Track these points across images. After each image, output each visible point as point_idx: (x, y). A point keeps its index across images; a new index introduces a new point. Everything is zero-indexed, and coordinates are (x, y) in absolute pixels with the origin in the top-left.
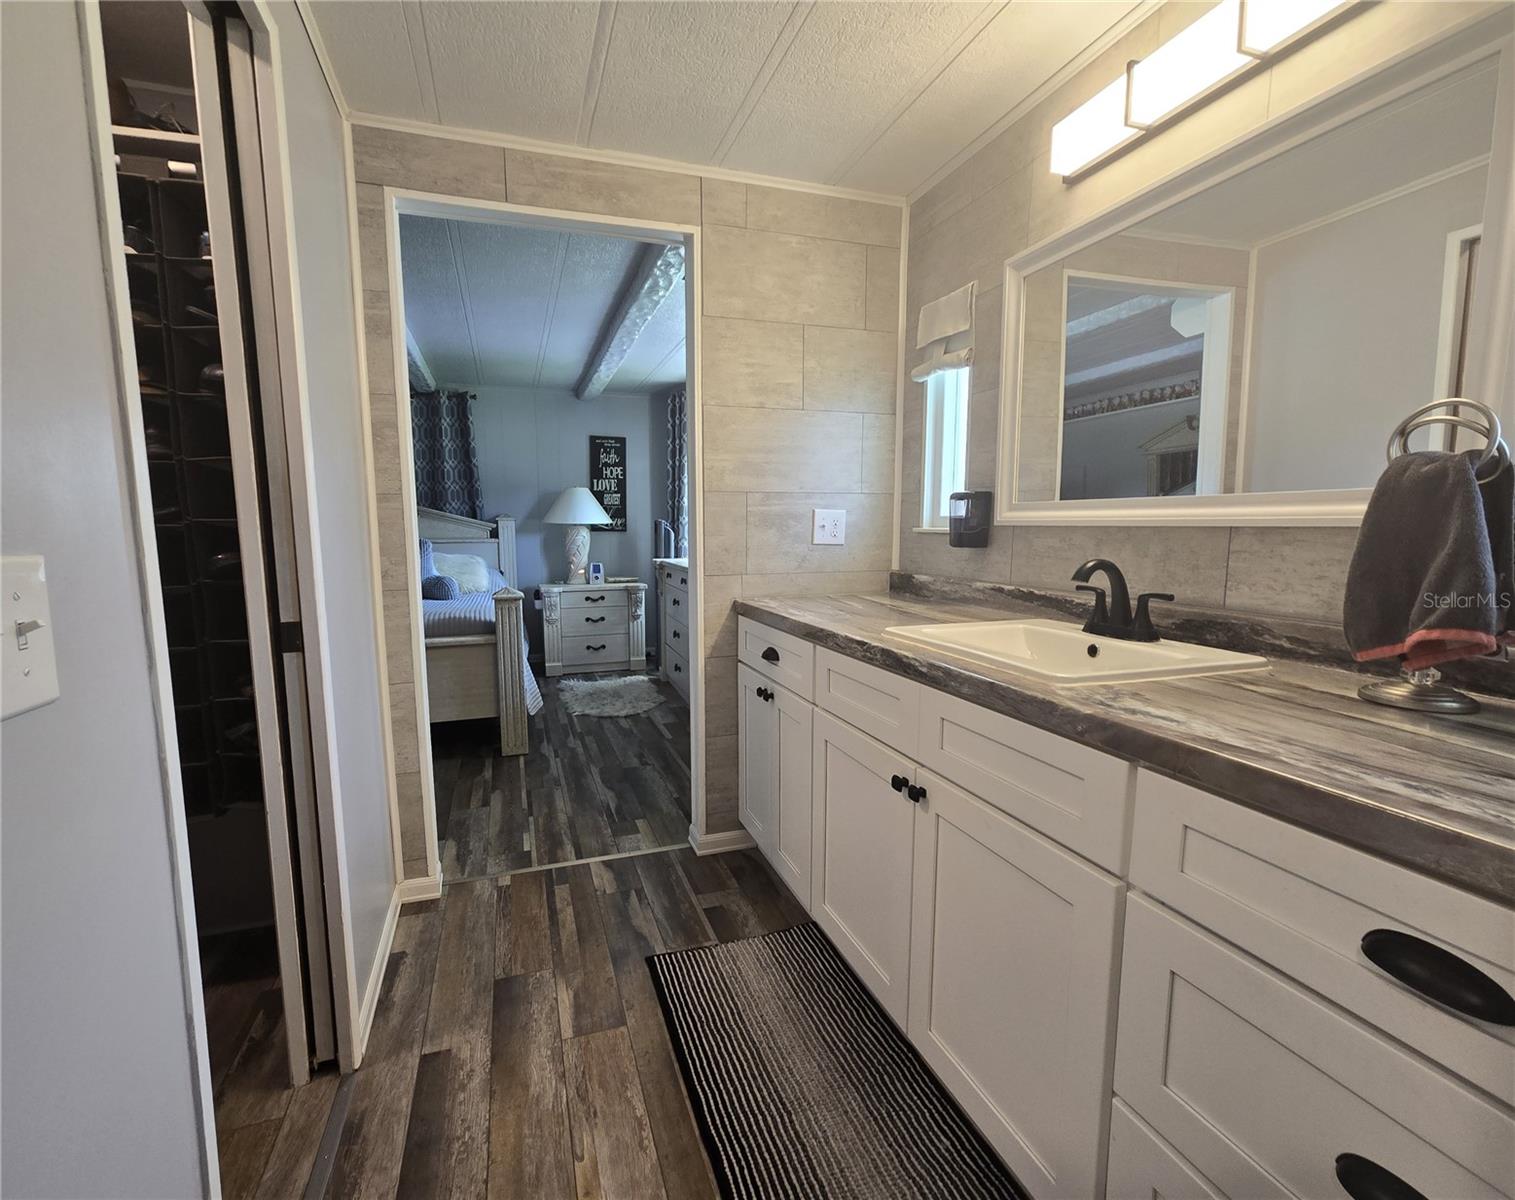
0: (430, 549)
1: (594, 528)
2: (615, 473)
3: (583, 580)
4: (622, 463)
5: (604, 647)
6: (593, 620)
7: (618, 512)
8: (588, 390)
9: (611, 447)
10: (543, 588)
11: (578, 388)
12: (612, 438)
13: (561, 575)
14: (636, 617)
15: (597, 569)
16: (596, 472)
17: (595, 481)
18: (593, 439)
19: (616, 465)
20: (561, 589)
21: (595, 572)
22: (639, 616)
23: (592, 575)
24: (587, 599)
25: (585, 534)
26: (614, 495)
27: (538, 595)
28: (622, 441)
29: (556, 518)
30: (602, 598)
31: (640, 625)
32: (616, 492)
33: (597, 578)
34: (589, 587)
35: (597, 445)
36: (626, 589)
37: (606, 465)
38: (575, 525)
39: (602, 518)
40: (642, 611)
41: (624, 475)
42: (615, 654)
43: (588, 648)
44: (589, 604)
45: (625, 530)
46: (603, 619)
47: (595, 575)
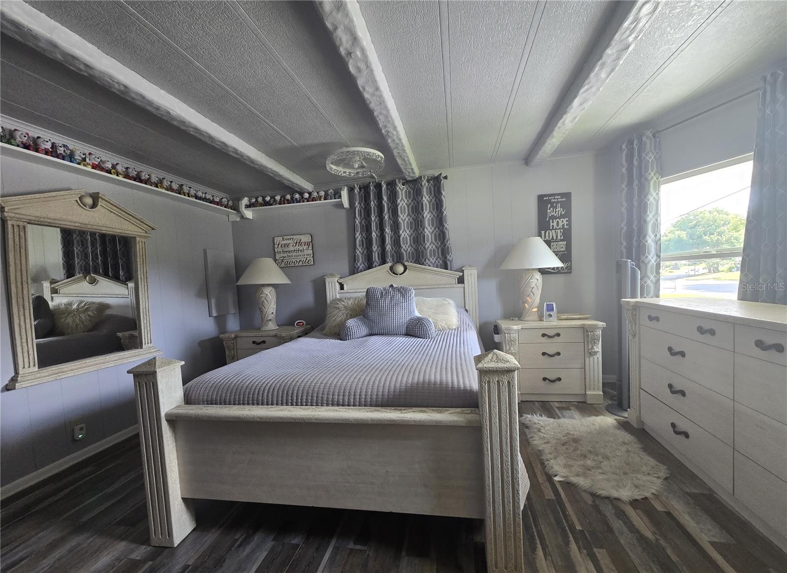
0: (413, 295)
1: (543, 271)
2: (561, 224)
3: (536, 317)
4: (568, 215)
5: (559, 379)
6: (548, 355)
7: (565, 256)
8: (543, 149)
9: (557, 203)
10: (504, 325)
11: (528, 158)
12: (558, 195)
13: (516, 313)
14: (592, 354)
15: (550, 308)
16: (543, 226)
17: (543, 232)
18: (540, 198)
19: (562, 216)
20: (520, 327)
21: (548, 310)
22: (596, 353)
23: (545, 313)
24: (544, 335)
25: (538, 276)
26: (560, 243)
27: (497, 330)
28: (567, 196)
29: (513, 264)
30: (558, 335)
31: (597, 361)
32: (561, 240)
33: (550, 316)
34: (544, 324)
35: (543, 201)
36: (583, 328)
37: (553, 218)
38: (528, 270)
39: (555, 263)
40: (598, 348)
41: (570, 224)
42: (571, 385)
43: (545, 379)
44: (545, 339)
45: (571, 273)
46: (558, 354)
47: (548, 313)
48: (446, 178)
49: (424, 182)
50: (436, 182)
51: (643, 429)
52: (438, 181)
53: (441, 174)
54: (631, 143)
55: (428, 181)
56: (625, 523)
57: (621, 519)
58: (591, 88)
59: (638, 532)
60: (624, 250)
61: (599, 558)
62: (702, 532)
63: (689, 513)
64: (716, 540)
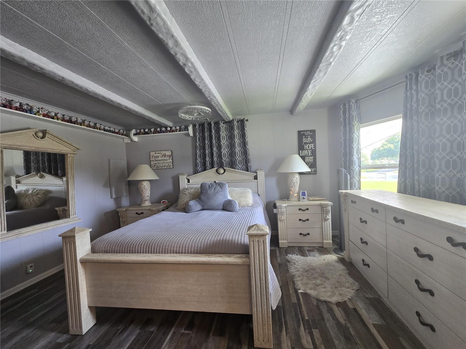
0: (227, 187)
1: (300, 174)
2: (310, 147)
3: (296, 199)
4: (314, 142)
5: (309, 234)
6: (302, 220)
7: (312, 165)
8: (298, 107)
9: (308, 135)
10: (278, 204)
11: (292, 110)
12: (308, 131)
13: (286, 197)
14: (326, 220)
15: (304, 194)
16: (301, 147)
17: (301, 151)
18: (299, 132)
19: (311, 143)
20: (286, 205)
21: (302, 195)
22: (328, 219)
23: (301, 197)
24: (300, 209)
25: (297, 176)
26: (310, 157)
27: (275, 206)
28: (314, 131)
29: (283, 170)
30: (308, 209)
31: (328, 224)
32: (311, 156)
33: (304, 198)
34: (301, 203)
35: (301, 134)
36: (321, 206)
37: (306, 143)
38: (292, 173)
39: (306, 169)
40: (329, 217)
41: (315, 147)
42: (315, 237)
43: (301, 234)
44: (301, 212)
45: (316, 174)
46: (308, 220)
47: (303, 197)
48: (247, 120)
49: (235, 123)
50: (242, 123)
51: (351, 262)
52: (243, 122)
53: (244, 119)
54: (345, 105)
55: (237, 122)
56: (331, 315)
57: (330, 313)
58: (316, 80)
59: (337, 320)
60: (343, 162)
61: (314, 334)
62: (370, 319)
63: (365, 309)
64: (376, 323)
